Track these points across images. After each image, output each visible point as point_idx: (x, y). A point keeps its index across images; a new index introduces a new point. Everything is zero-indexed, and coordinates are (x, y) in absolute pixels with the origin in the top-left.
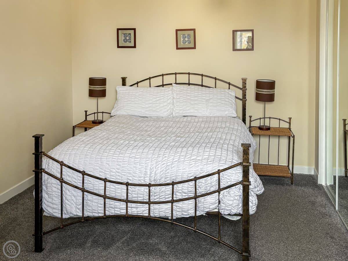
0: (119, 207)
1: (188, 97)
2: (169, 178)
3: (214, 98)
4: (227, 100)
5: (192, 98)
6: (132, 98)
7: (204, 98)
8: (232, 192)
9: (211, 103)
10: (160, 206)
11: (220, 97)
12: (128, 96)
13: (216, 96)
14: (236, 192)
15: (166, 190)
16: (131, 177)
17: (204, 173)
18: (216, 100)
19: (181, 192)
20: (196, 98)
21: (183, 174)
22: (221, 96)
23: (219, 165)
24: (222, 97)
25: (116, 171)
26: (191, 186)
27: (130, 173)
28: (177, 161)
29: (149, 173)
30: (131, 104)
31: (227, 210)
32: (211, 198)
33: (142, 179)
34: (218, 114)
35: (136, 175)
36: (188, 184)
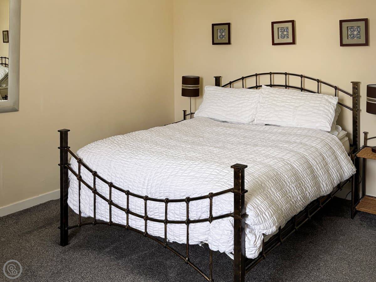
0: (121, 217)
1: (274, 102)
2: (163, 194)
3: (305, 105)
4: (322, 109)
5: (278, 104)
6: (216, 99)
7: (293, 104)
8: (223, 225)
9: (300, 110)
10: (154, 224)
11: (313, 105)
12: (213, 97)
13: (308, 103)
14: (227, 225)
15: (160, 207)
16: (131, 185)
17: (196, 194)
18: (307, 107)
19: (173, 212)
20: (283, 104)
21: (175, 191)
22: (315, 103)
23: (213, 188)
24: (316, 105)
25: (120, 176)
26: (183, 207)
27: (130, 181)
28: (174, 175)
29: (146, 185)
30: (214, 106)
31: (215, 246)
32: (202, 226)
33: (140, 189)
34: (307, 126)
35: (136, 184)
36: (180, 204)
